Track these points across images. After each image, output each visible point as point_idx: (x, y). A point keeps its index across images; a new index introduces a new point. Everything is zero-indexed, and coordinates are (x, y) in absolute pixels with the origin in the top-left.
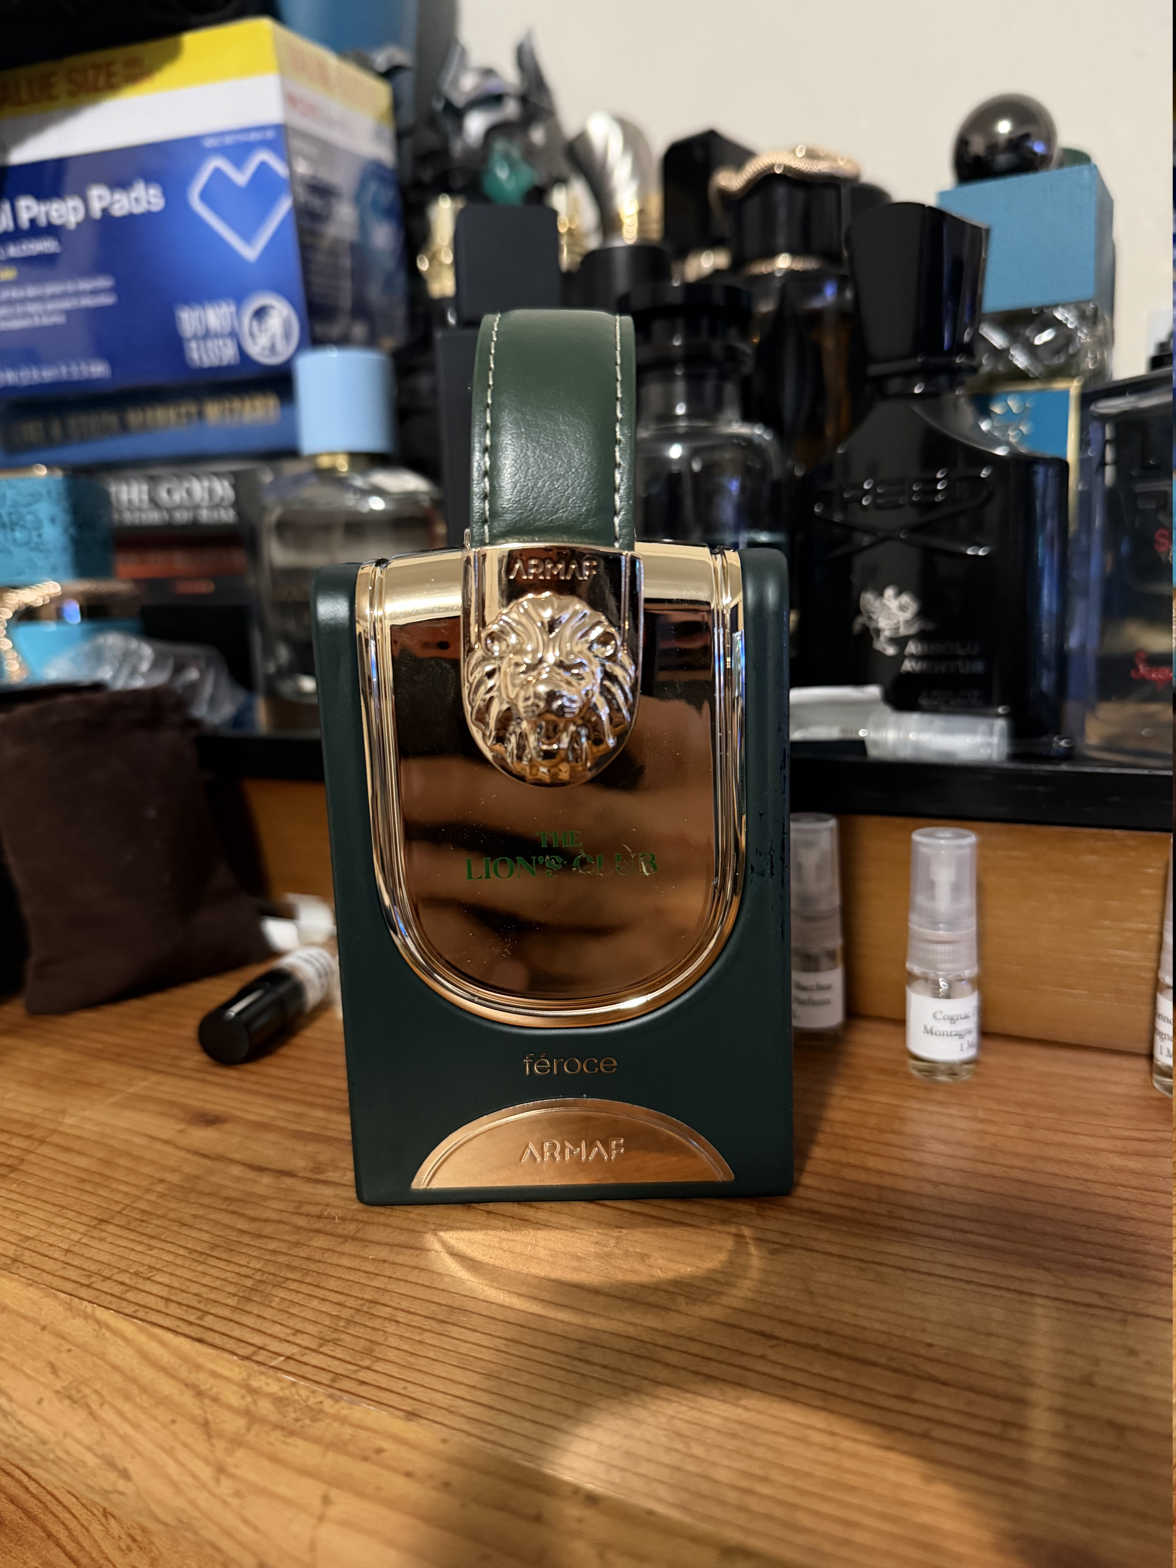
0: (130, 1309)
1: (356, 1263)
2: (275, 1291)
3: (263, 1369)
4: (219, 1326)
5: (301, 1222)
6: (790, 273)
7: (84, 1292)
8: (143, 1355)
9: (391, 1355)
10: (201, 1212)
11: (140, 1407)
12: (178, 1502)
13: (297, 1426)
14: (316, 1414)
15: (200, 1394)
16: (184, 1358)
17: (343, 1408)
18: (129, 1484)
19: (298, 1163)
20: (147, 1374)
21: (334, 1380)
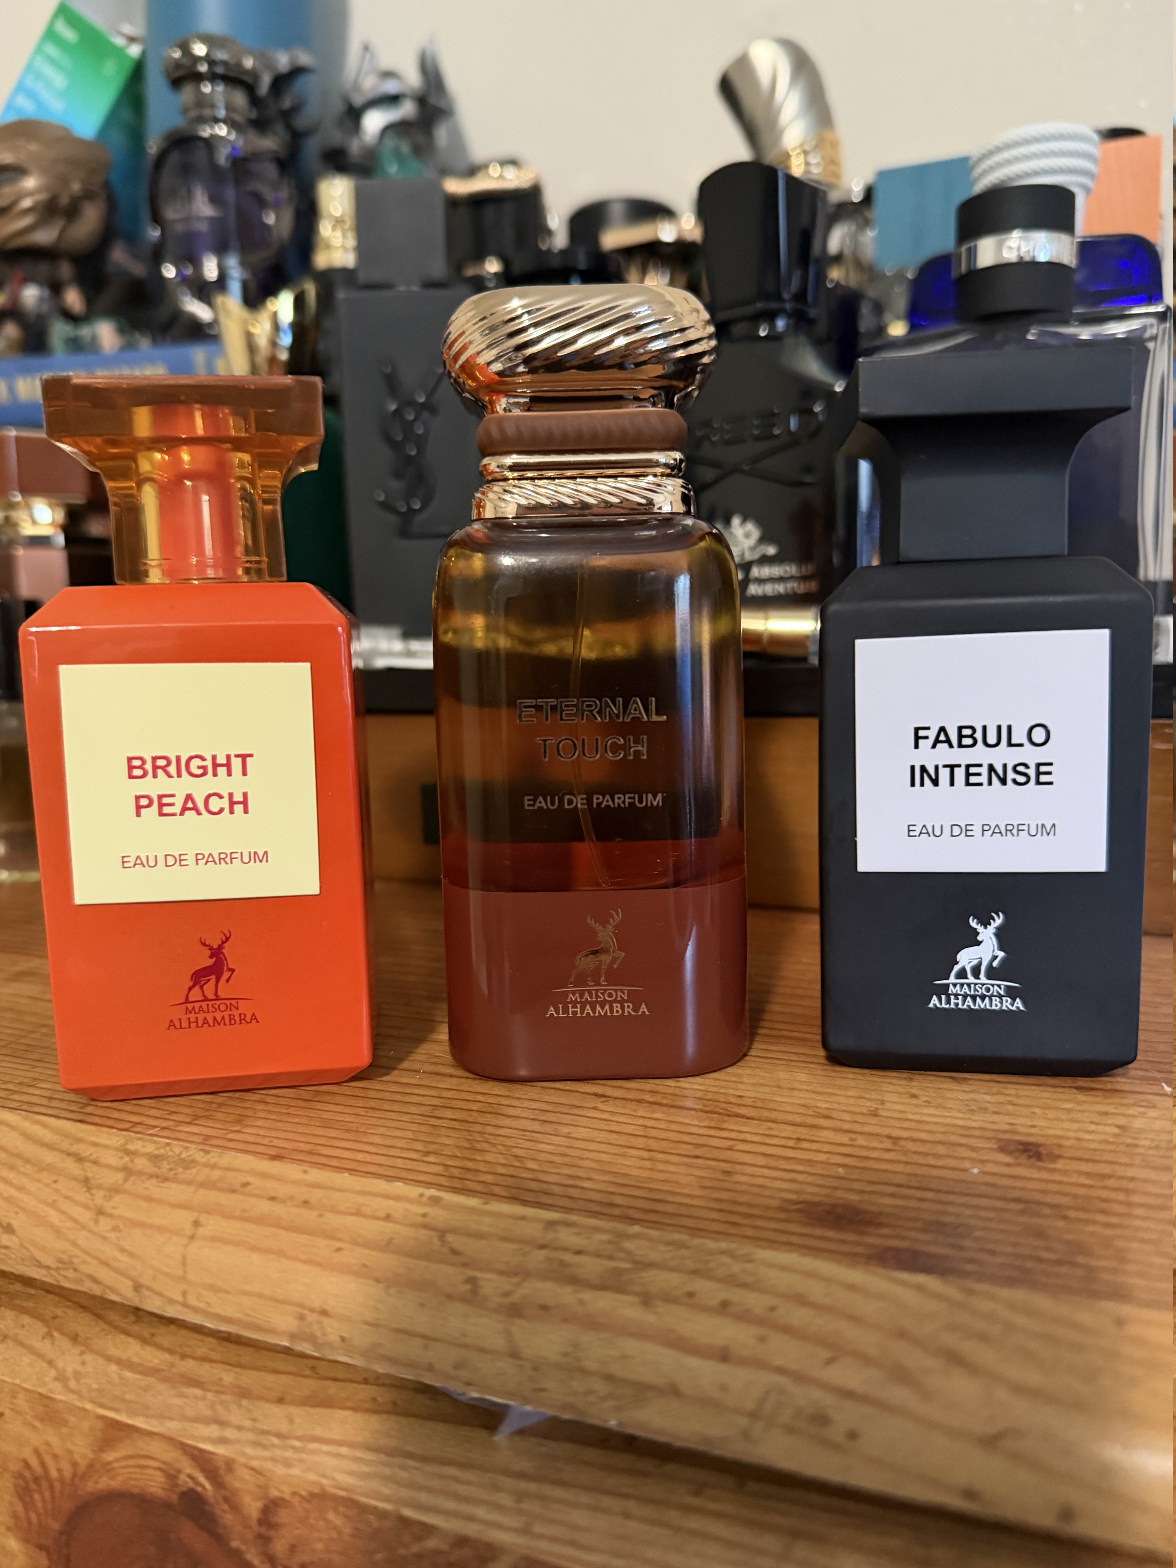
0: (15, 1105)
3: (140, 1136)
4: (100, 1112)
8: (27, 1136)
11: (24, 1174)
12: (60, 1245)
13: (171, 1174)
14: (188, 1164)
15: (81, 1159)
16: (66, 1135)
17: (214, 1157)
18: (13, 1237)
20: (31, 1150)
21: (205, 1140)
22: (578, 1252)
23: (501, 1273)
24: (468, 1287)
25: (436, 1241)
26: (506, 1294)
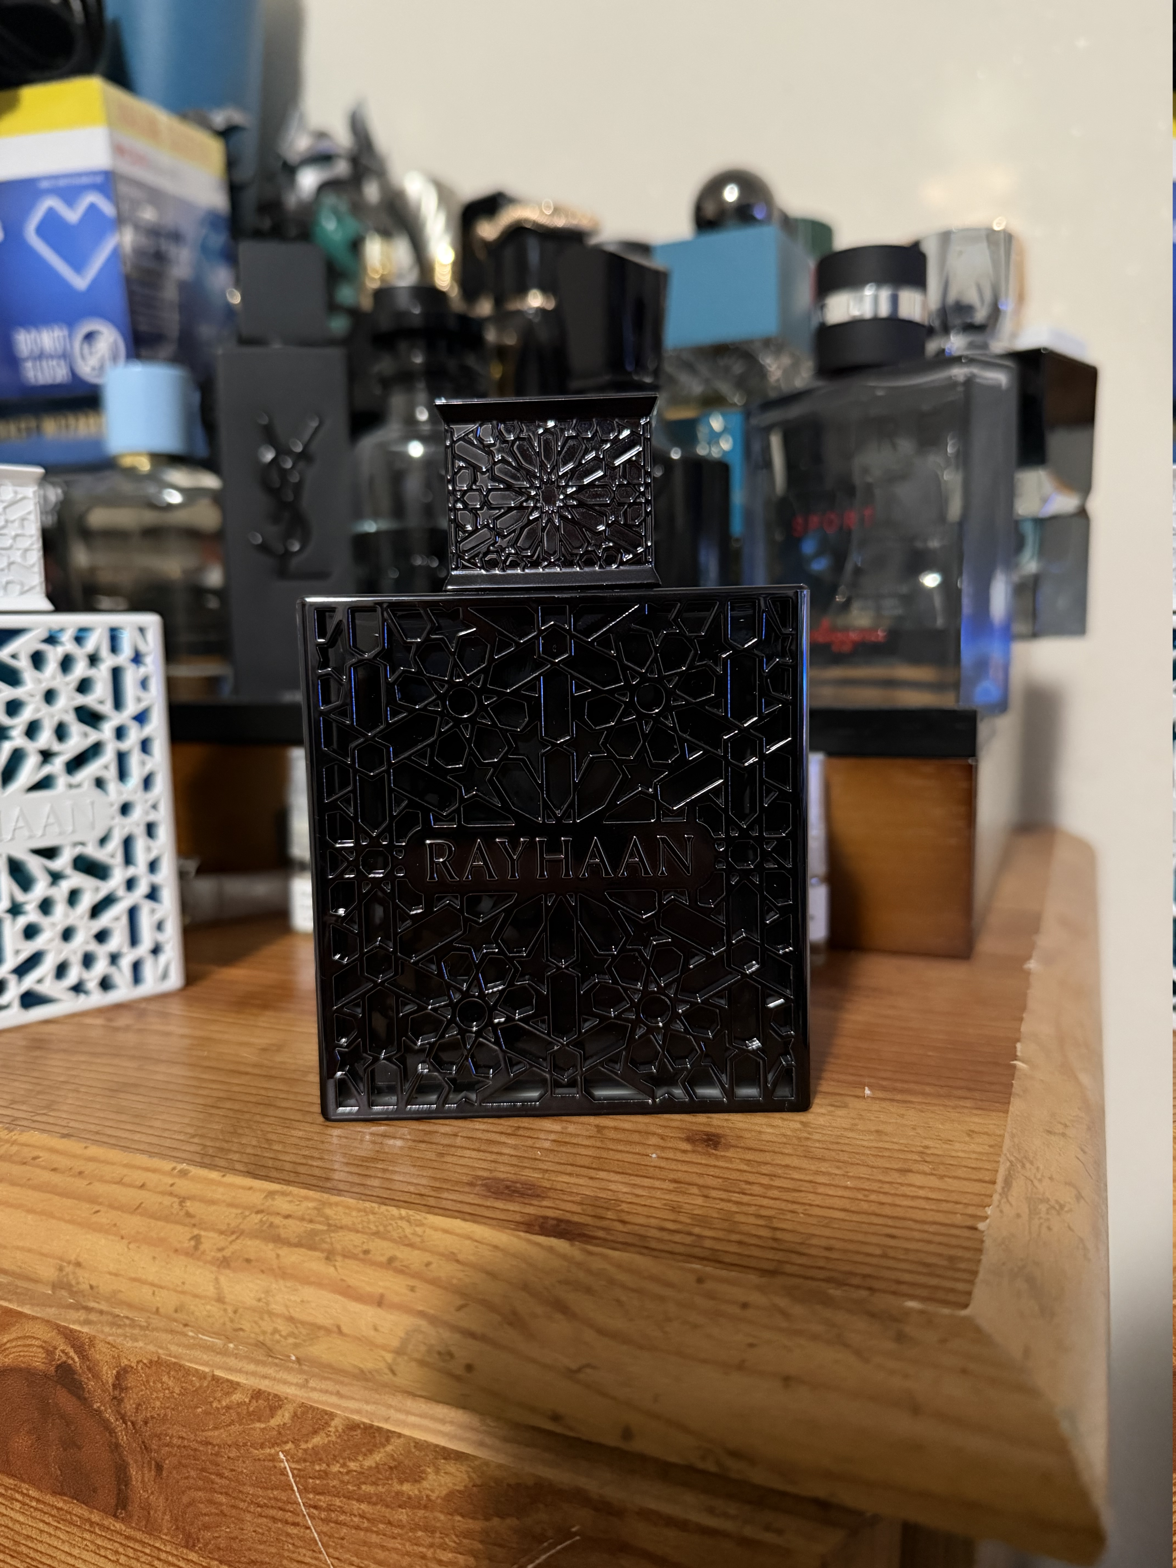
6: (538, 311)
22: (287, 1217)
23: (222, 1233)
24: (193, 1243)
25: (176, 1206)
26: (221, 1250)
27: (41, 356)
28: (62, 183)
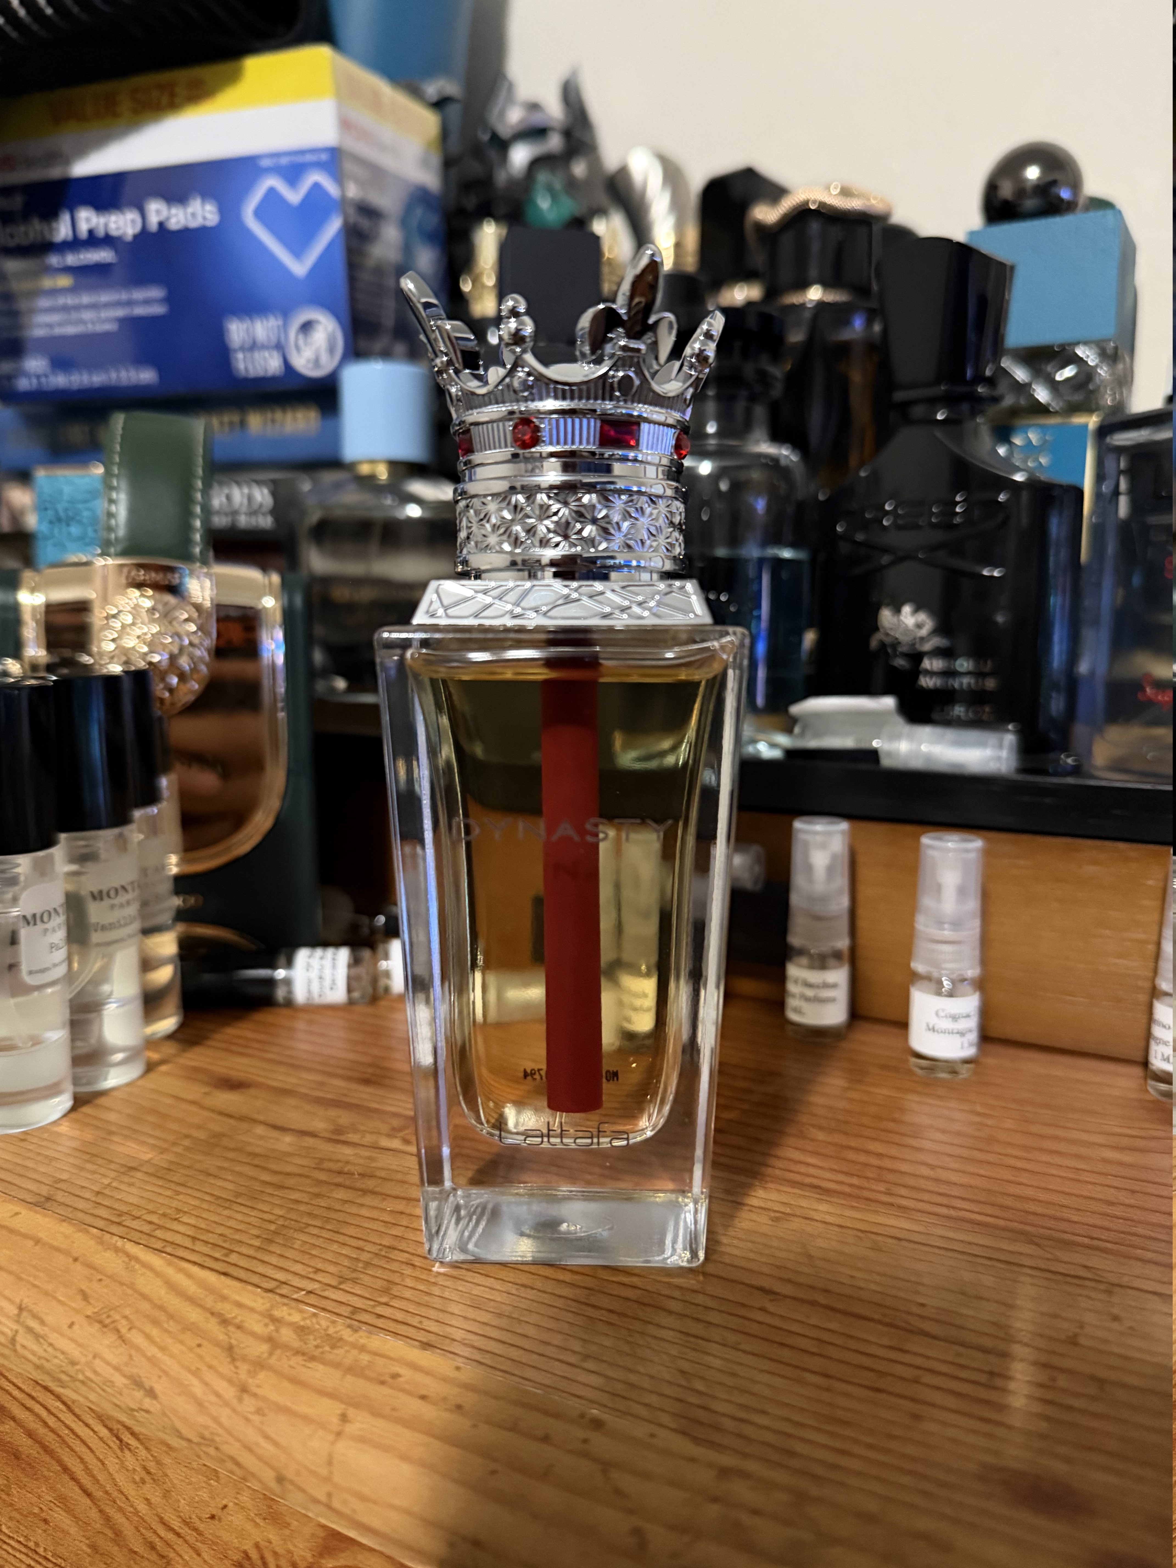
0: (159, 1245)
1: (375, 1214)
2: (296, 1235)
3: (285, 1301)
4: (243, 1262)
5: (322, 1176)
6: (821, 305)
7: (114, 1229)
8: (171, 1286)
9: (408, 1294)
10: (226, 1165)
11: (167, 1331)
12: (202, 1420)
13: (317, 1353)
14: (335, 1342)
15: (224, 1322)
16: (210, 1290)
17: (362, 1337)
18: (155, 1402)
19: (319, 1125)
20: (174, 1303)
21: (353, 1313)
24: (634, 1540)
25: (598, 1475)
26: (676, 1554)
27: (253, 346)
28: (284, 161)
